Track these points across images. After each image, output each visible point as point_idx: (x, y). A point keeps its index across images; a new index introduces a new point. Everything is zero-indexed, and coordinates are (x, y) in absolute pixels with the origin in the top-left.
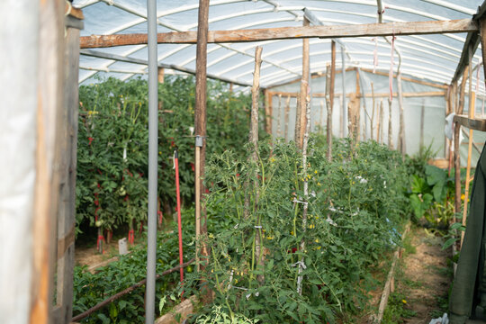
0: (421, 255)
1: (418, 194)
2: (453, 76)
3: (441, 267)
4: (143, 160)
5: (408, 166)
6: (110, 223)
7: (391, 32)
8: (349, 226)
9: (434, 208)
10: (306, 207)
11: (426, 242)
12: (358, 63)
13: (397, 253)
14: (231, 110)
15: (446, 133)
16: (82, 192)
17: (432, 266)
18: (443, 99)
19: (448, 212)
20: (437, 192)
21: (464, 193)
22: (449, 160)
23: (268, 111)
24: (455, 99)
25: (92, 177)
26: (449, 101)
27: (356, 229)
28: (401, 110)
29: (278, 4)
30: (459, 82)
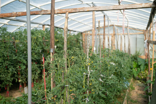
0: (136, 90)
1: (135, 68)
2: (146, 27)
3: (144, 95)
4: (36, 58)
5: (132, 58)
6: (24, 81)
7: (123, 8)
8: (108, 82)
9: (141, 73)
10: (89, 76)
11: (138, 85)
12: (114, 23)
13: (128, 90)
14: (70, 40)
15: (145, 47)
16: (12, 70)
17: (141, 94)
18: (143, 35)
19: (146, 74)
20: (142, 67)
21: (152, 68)
22: (146, 56)
23: (83, 40)
24: (147, 35)
25: (17, 64)
26: (145, 36)
27: (110, 83)
28: (129, 39)
29: (83, 1)
30: (149, 29)
